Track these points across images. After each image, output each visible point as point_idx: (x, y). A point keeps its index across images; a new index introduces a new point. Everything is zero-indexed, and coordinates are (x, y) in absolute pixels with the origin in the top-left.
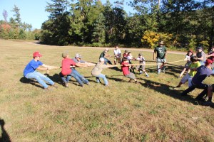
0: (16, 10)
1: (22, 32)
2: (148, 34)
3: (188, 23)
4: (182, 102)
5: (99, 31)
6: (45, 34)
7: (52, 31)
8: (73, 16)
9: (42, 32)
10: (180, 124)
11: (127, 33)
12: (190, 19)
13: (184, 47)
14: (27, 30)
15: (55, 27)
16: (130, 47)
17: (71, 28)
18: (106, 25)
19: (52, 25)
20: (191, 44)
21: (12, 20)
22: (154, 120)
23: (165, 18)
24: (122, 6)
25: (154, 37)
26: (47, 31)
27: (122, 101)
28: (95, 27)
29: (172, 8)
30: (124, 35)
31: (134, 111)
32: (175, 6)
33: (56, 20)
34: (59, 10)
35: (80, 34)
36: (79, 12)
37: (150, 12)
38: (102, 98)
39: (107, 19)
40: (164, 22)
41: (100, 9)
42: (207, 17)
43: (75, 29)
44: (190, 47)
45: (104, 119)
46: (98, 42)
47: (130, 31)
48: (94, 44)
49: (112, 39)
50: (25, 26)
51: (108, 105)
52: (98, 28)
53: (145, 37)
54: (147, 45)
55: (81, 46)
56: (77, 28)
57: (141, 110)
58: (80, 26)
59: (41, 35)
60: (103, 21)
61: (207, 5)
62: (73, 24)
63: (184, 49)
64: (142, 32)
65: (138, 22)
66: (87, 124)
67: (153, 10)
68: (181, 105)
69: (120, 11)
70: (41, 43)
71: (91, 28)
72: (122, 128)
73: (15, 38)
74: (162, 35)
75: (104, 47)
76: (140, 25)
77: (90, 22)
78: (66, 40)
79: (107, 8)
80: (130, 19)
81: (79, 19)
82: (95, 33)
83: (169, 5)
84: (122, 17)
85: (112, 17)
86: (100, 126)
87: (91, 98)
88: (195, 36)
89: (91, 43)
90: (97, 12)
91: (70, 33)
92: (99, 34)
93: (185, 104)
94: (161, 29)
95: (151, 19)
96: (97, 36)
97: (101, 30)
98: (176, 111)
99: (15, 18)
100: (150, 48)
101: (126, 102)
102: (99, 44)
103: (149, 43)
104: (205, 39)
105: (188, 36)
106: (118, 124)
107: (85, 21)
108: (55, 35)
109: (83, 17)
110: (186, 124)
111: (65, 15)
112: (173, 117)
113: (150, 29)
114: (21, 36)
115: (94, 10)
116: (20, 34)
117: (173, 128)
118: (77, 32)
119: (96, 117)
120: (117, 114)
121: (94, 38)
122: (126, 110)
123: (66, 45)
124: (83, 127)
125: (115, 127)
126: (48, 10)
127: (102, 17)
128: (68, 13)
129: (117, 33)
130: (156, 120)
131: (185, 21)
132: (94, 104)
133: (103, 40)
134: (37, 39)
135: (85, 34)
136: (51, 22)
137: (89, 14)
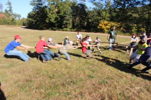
0: (9, 4)
1: (13, 20)
2: (102, 23)
3: (131, 15)
4: (127, 74)
5: (68, 20)
6: (30, 21)
7: (34, 19)
8: (50, 9)
9: (27, 20)
10: (125, 93)
11: (88, 22)
12: (133, 13)
13: (128, 32)
14: (17, 18)
15: (37, 17)
16: (90, 32)
17: (48, 17)
18: (73, 16)
19: (34, 15)
20: (133, 30)
21: (6, 11)
22: (104, 89)
23: (115, 12)
24: (84, 2)
25: (107, 25)
26: (31, 19)
27: (79, 72)
28: (65, 17)
29: (120, 4)
30: (86, 23)
31: (88, 81)
32: (123, 3)
33: (38, 12)
34: (40, 4)
35: (54, 22)
36: (54, 6)
37: (104, 7)
38: (63, 69)
39: (74, 11)
40: (114, 14)
41: (69, 4)
42: (145, 11)
43: (51, 18)
44: (132, 32)
45: (62, 88)
46: (67, 27)
47: (90, 20)
48: (65, 29)
49: (77, 26)
50: (16, 15)
51: (67, 76)
52: (67, 18)
53: (100, 25)
54: (102, 31)
55: (55, 30)
56: (52, 17)
57: (94, 81)
58: (55, 16)
59: (26, 22)
60: (71, 13)
61: (145, 3)
62: (49, 15)
63: (128, 34)
64: (98, 21)
65: (96, 14)
66: (47, 92)
67: (106, 6)
68: (126, 76)
69: (83, 6)
70: (27, 28)
71: (62, 18)
72: (76, 97)
73: (8, 24)
74: (113, 24)
75: (72, 31)
76: (97, 16)
77: (62, 14)
78: (45, 26)
79: (74, 4)
80: (90, 12)
81: (54, 11)
82: (65, 21)
83: (118, 3)
84: (84, 10)
85: (77, 10)
86: (58, 95)
87: (55, 69)
88: (136, 25)
89: (62, 28)
90: (67, 6)
91: (47, 21)
92: (68, 22)
93: (129, 75)
94: (112, 19)
95: (105, 12)
96: (67, 23)
97: (69, 19)
98: (122, 81)
99: (8, 9)
100: (104, 32)
101: (82, 73)
102: (68, 29)
103: (104, 29)
104: (143, 27)
105: (131, 25)
106: (73, 93)
107: (58, 12)
108: (36, 22)
109: (57, 10)
110: (131, 94)
111: (44, 8)
112: (119, 87)
113: (105, 19)
114: (12, 22)
115: (65, 5)
116: (12, 21)
117: (119, 97)
118: (53, 20)
119: (56, 86)
120: (74, 83)
121: (64, 25)
122: (82, 80)
123: (45, 29)
124: (43, 95)
125: (70, 96)
126: (32, 4)
127: (70, 10)
128: (46, 7)
129: (81, 22)
130: (106, 90)
131: (129, 14)
132: (56, 75)
133: (71, 26)
134: (24, 25)
135: (58, 22)
136: (34, 13)
137: (61, 7)
